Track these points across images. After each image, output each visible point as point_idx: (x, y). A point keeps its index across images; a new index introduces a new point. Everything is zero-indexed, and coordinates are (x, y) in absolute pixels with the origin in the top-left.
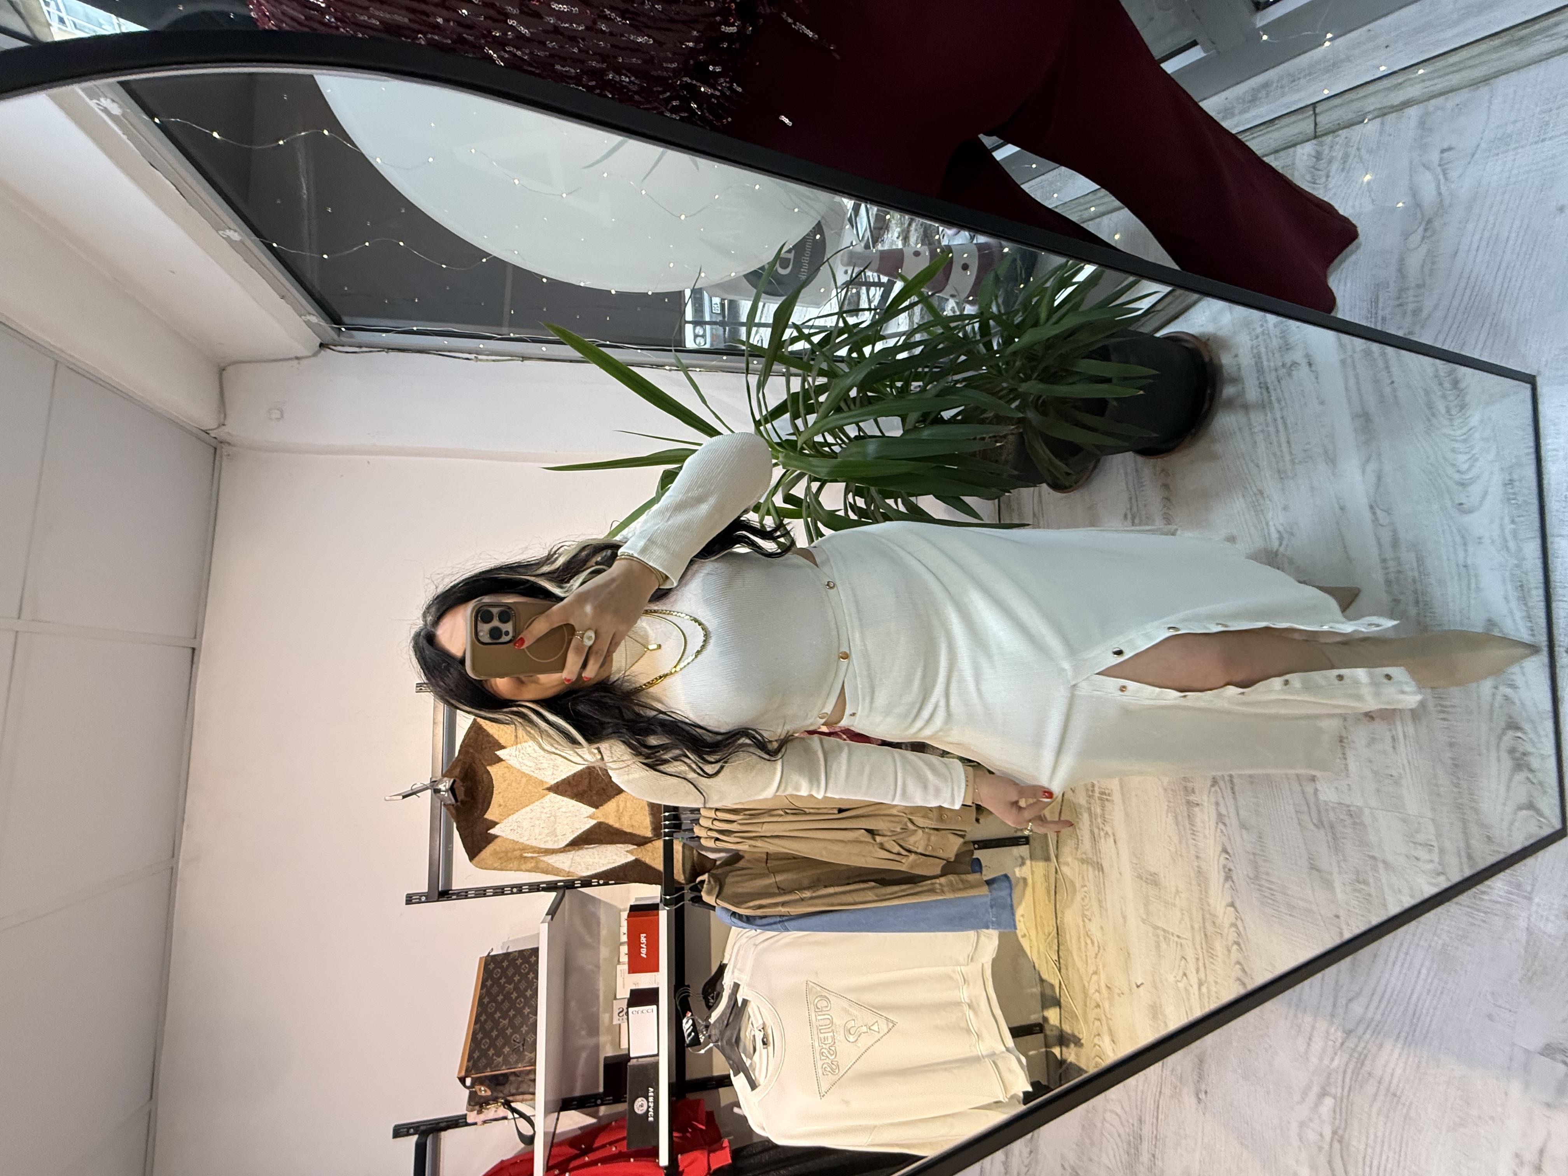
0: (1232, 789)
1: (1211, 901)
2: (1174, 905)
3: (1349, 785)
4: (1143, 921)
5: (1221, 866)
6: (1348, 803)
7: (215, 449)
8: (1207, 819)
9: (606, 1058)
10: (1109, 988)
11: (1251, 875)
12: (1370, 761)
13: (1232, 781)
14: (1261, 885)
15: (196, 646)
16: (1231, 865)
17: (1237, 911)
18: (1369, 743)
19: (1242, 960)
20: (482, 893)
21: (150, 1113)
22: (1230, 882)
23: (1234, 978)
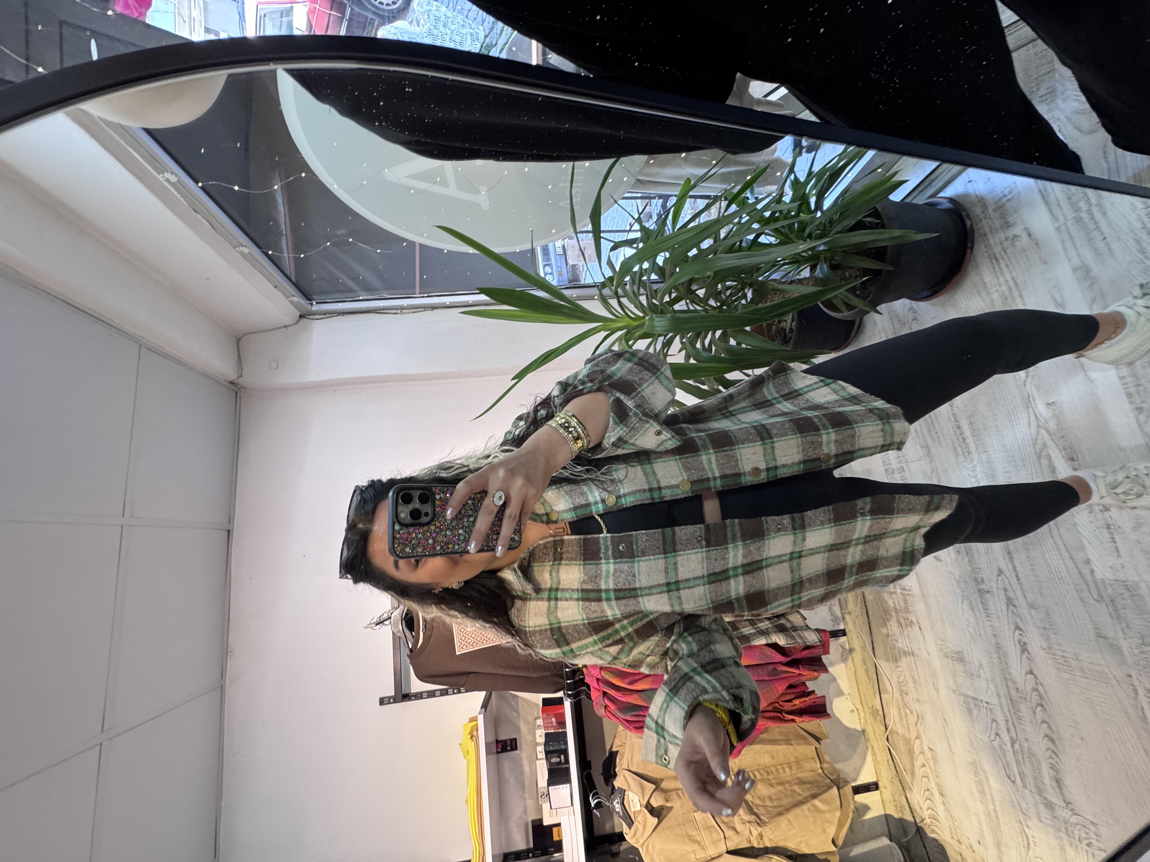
0: (1017, 576)
1: (1012, 671)
2: (979, 676)
3: (1122, 564)
4: (954, 692)
5: (1017, 643)
6: (1124, 579)
7: (237, 393)
8: (998, 603)
9: (533, 821)
10: (931, 750)
13: (1015, 570)
14: (1055, 655)
15: (231, 529)
16: (1025, 640)
17: (1036, 677)
18: (1135, 527)
19: (1047, 720)
20: (432, 694)
22: (1026, 653)
23: (1042, 735)
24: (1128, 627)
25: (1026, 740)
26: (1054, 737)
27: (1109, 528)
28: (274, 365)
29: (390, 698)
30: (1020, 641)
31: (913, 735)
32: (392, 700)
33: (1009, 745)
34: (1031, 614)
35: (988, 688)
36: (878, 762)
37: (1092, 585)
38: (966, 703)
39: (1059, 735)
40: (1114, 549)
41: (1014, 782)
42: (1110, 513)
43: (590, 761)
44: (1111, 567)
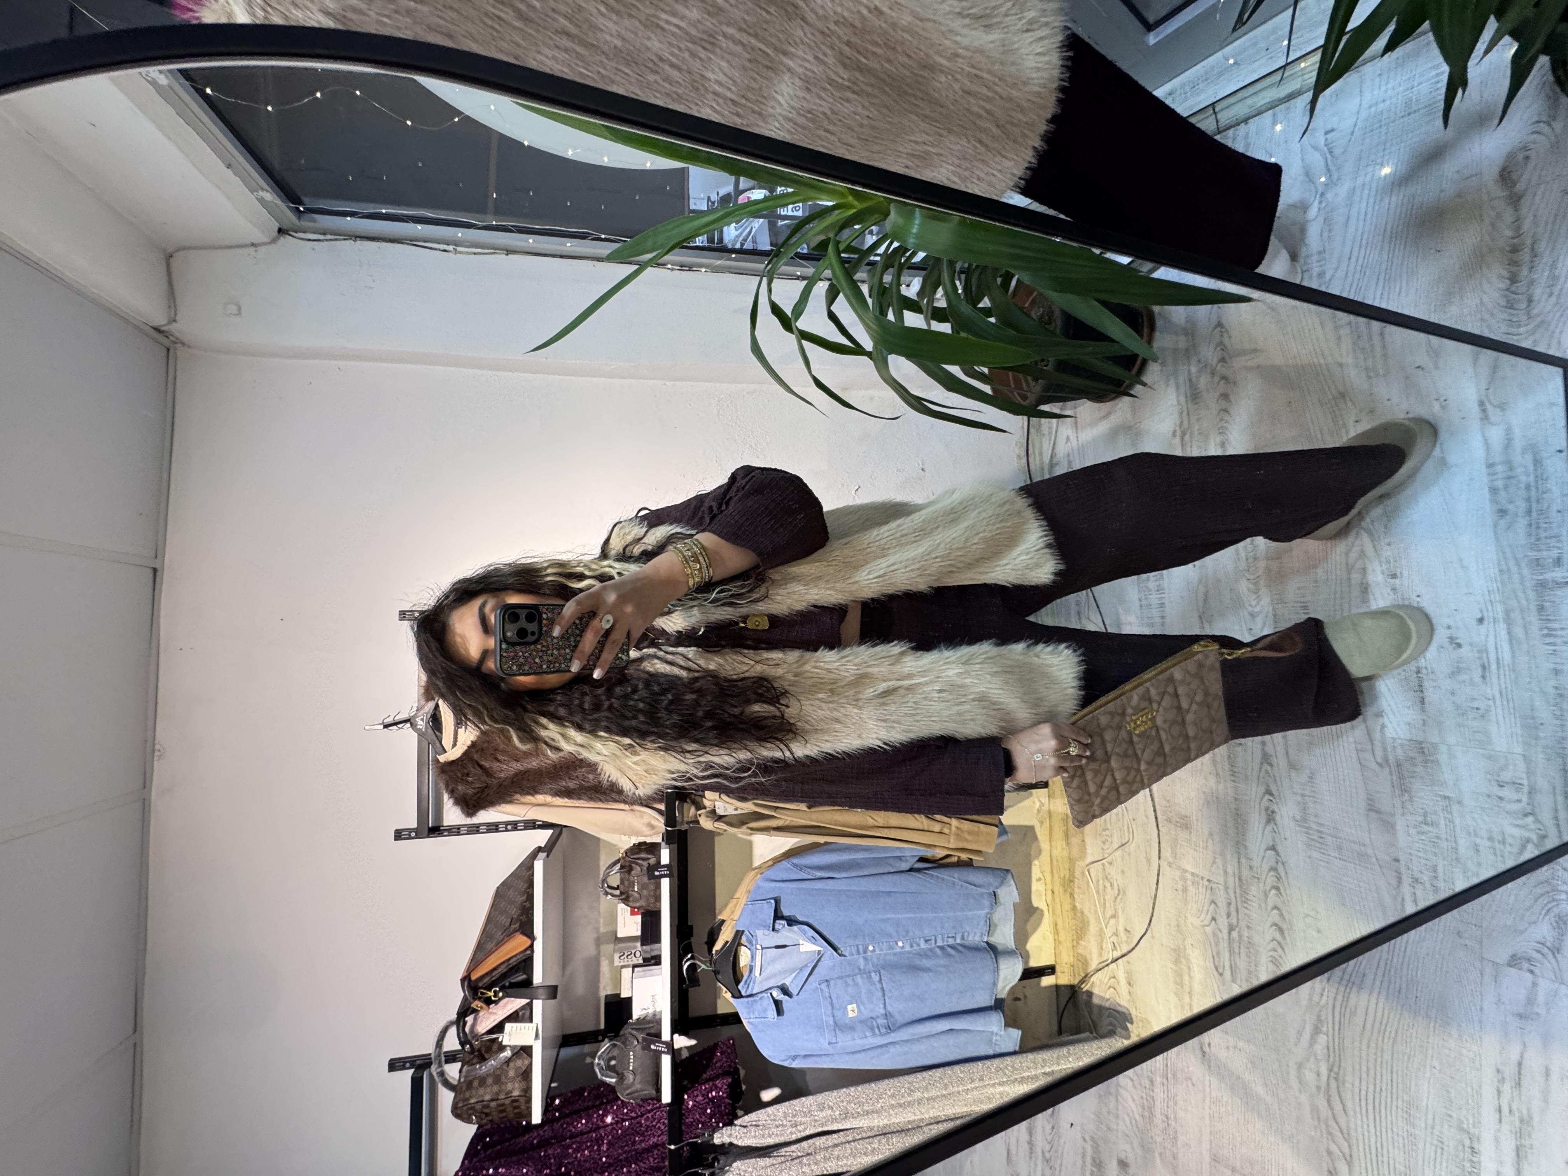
1: (1248, 844)
2: (1206, 848)
4: (1170, 864)
5: (1263, 810)
6: (1421, 739)
7: (168, 349)
8: (1250, 759)
9: (607, 996)
10: (1128, 931)
11: (1298, 817)
12: (1453, 694)
14: (1309, 828)
15: (157, 566)
16: (1274, 807)
17: (1278, 855)
18: (1453, 673)
19: (1280, 906)
20: (475, 829)
21: (135, 1045)
22: (1272, 825)
23: (1269, 923)
24: (1411, 800)
25: (1248, 927)
26: (1284, 926)
27: (1418, 672)
28: (232, 309)
29: (410, 830)
30: (1267, 809)
31: (1109, 913)
32: (413, 834)
33: (1225, 931)
34: (1290, 776)
35: (1214, 862)
36: (1060, 943)
39: (1291, 924)
40: (1418, 700)
41: (1221, 975)
43: (691, 927)
44: (1409, 724)
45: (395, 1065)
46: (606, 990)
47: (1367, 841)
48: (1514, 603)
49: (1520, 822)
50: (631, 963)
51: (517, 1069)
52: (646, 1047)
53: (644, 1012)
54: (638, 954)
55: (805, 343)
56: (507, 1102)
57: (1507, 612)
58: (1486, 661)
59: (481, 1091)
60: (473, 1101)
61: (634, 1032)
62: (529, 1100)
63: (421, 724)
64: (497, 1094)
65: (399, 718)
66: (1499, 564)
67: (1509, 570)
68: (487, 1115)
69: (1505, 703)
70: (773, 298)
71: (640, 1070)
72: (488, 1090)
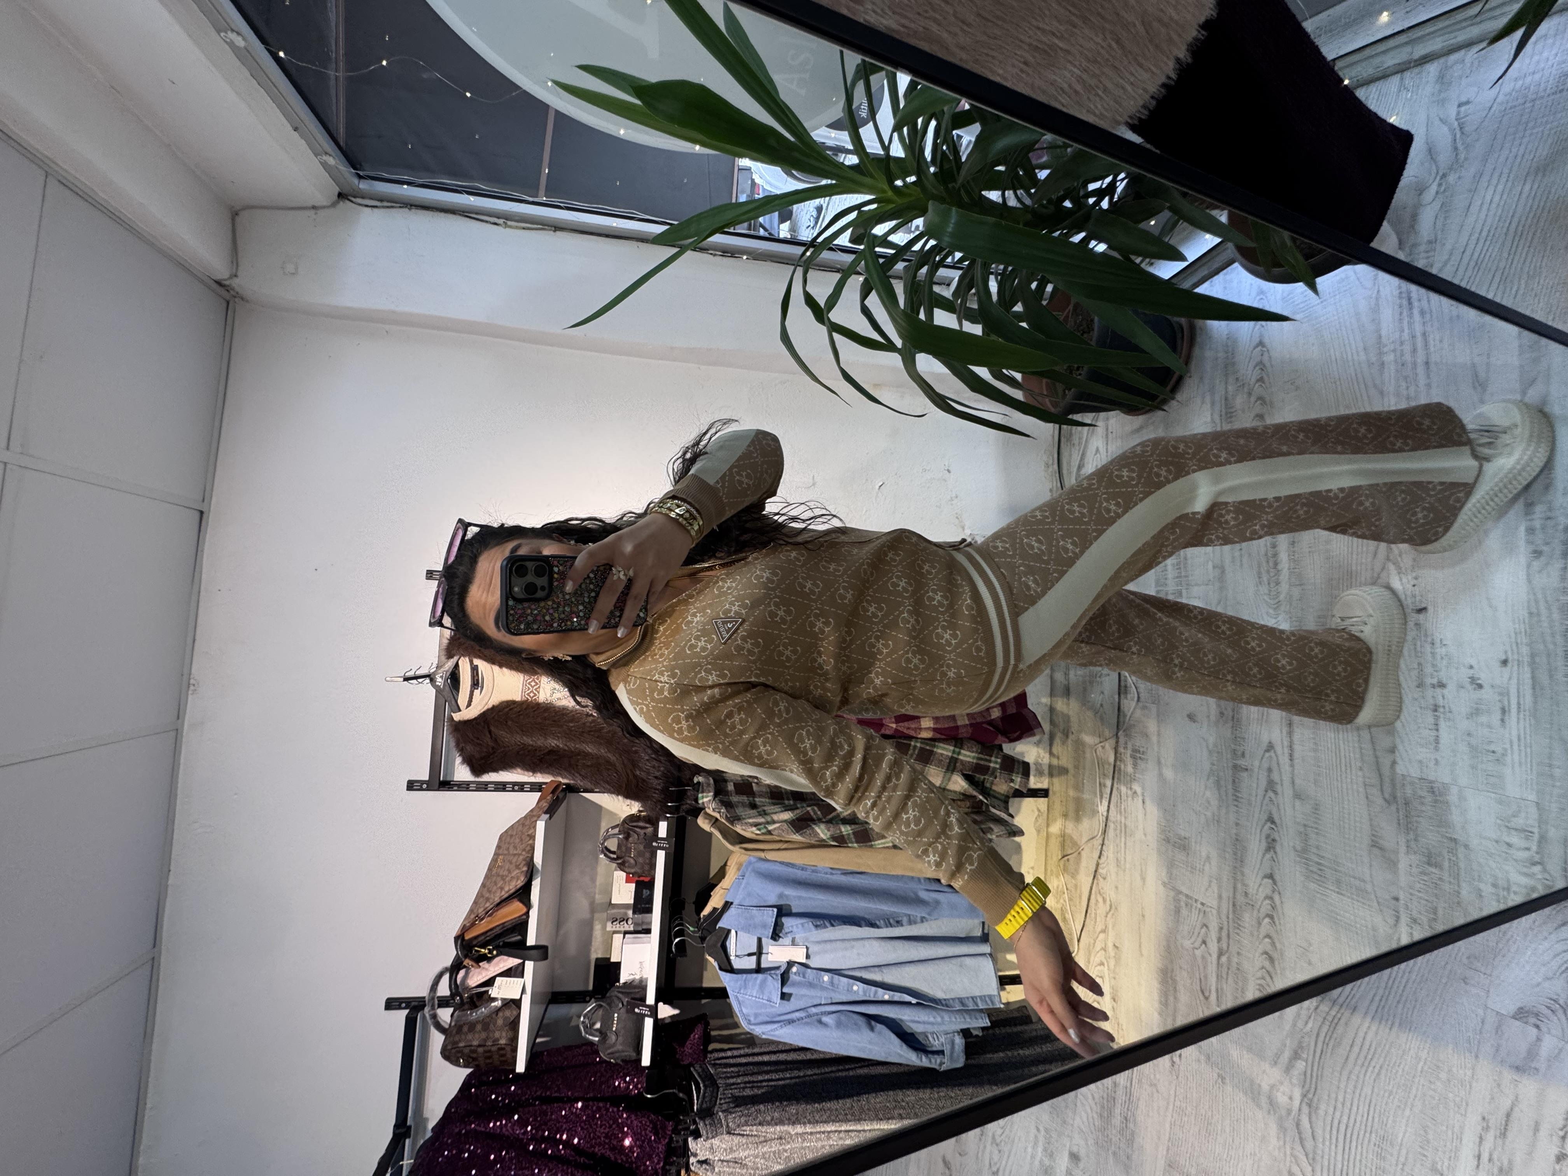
0: (1291, 755)
1: (1246, 871)
2: (1202, 871)
3: (1436, 760)
4: (1164, 884)
5: (1263, 838)
6: (1431, 778)
7: (228, 303)
8: (1255, 785)
9: (597, 959)
10: (1117, 947)
11: (1299, 848)
12: (1469, 734)
13: (1291, 747)
14: (1309, 860)
15: (204, 509)
16: (1276, 836)
17: (1275, 882)
18: (1472, 714)
19: (1273, 934)
20: (483, 787)
21: (153, 958)
22: (1272, 852)
23: (1260, 951)
24: (1416, 840)
25: (1238, 953)
26: (1275, 955)
27: (1436, 710)
28: (290, 268)
29: (422, 782)
30: (1268, 836)
32: (425, 786)
33: (1215, 956)
34: (1294, 807)
35: (1210, 886)
37: (1387, 780)
38: (1176, 900)
39: (1282, 955)
40: (1432, 739)
41: (1207, 998)
42: (1445, 691)
44: (1420, 762)
45: (392, 1004)
46: (596, 953)
47: (1368, 879)
48: (1542, 647)
49: (1525, 870)
50: (622, 929)
51: (505, 1019)
52: (631, 1011)
53: (632, 977)
54: (630, 922)
55: (835, 335)
56: (494, 1049)
57: (1533, 656)
58: (1506, 703)
59: (470, 1036)
60: (461, 1044)
61: (620, 995)
62: (515, 1050)
63: (439, 681)
64: (485, 1040)
65: (419, 673)
66: (1529, 607)
67: (1539, 615)
68: (474, 1059)
69: (1522, 748)
70: (807, 289)
71: (623, 1032)
72: (477, 1035)
